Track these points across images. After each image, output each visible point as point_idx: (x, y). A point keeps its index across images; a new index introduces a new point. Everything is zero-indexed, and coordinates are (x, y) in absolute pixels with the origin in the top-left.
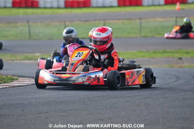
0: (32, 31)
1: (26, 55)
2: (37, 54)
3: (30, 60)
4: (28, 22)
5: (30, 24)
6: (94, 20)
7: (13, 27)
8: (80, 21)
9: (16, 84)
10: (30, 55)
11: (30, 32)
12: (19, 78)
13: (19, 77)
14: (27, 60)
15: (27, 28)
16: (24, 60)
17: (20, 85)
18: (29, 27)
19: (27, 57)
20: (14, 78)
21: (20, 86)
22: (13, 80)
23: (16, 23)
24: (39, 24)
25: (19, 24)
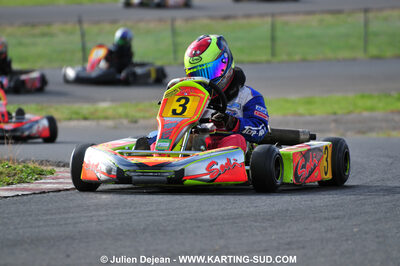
1: (76, 107)
2: (103, 105)
3: (85, 119)
7: (44, 35)
9: (49, 186)
10: (86, 108)
12: (57, 169)
13: (58, 166)
14: (78, 119)
15: (77, 38)
16: (70, 119)
17: (61, 187)
19: (77, 113)
20: (45, 168)
21: (60, 191)
22: (41, 174)
23: (49, 24)
25: (56, 28)
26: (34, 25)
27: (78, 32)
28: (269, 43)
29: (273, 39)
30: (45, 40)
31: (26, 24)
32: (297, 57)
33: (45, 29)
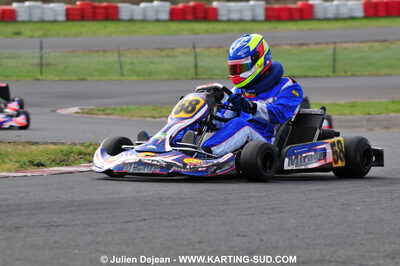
0: (200, 64)
4: (194, 47)
5: (198, 50)
6: (318, 44)
7: (168, 56)
8: (291, 45)
11: (196, 67)
15: (191, 59)
18: (196, 56)
23: (173, 49)
24: (215, 51)
25: (178, 51)
26: (162, 50)
27: (193, 54)
28: (331, 63)
29: (334, 60)
30: (170, 59)
31: (157, 49)
32: (349, 73)
33: (170, 52)
